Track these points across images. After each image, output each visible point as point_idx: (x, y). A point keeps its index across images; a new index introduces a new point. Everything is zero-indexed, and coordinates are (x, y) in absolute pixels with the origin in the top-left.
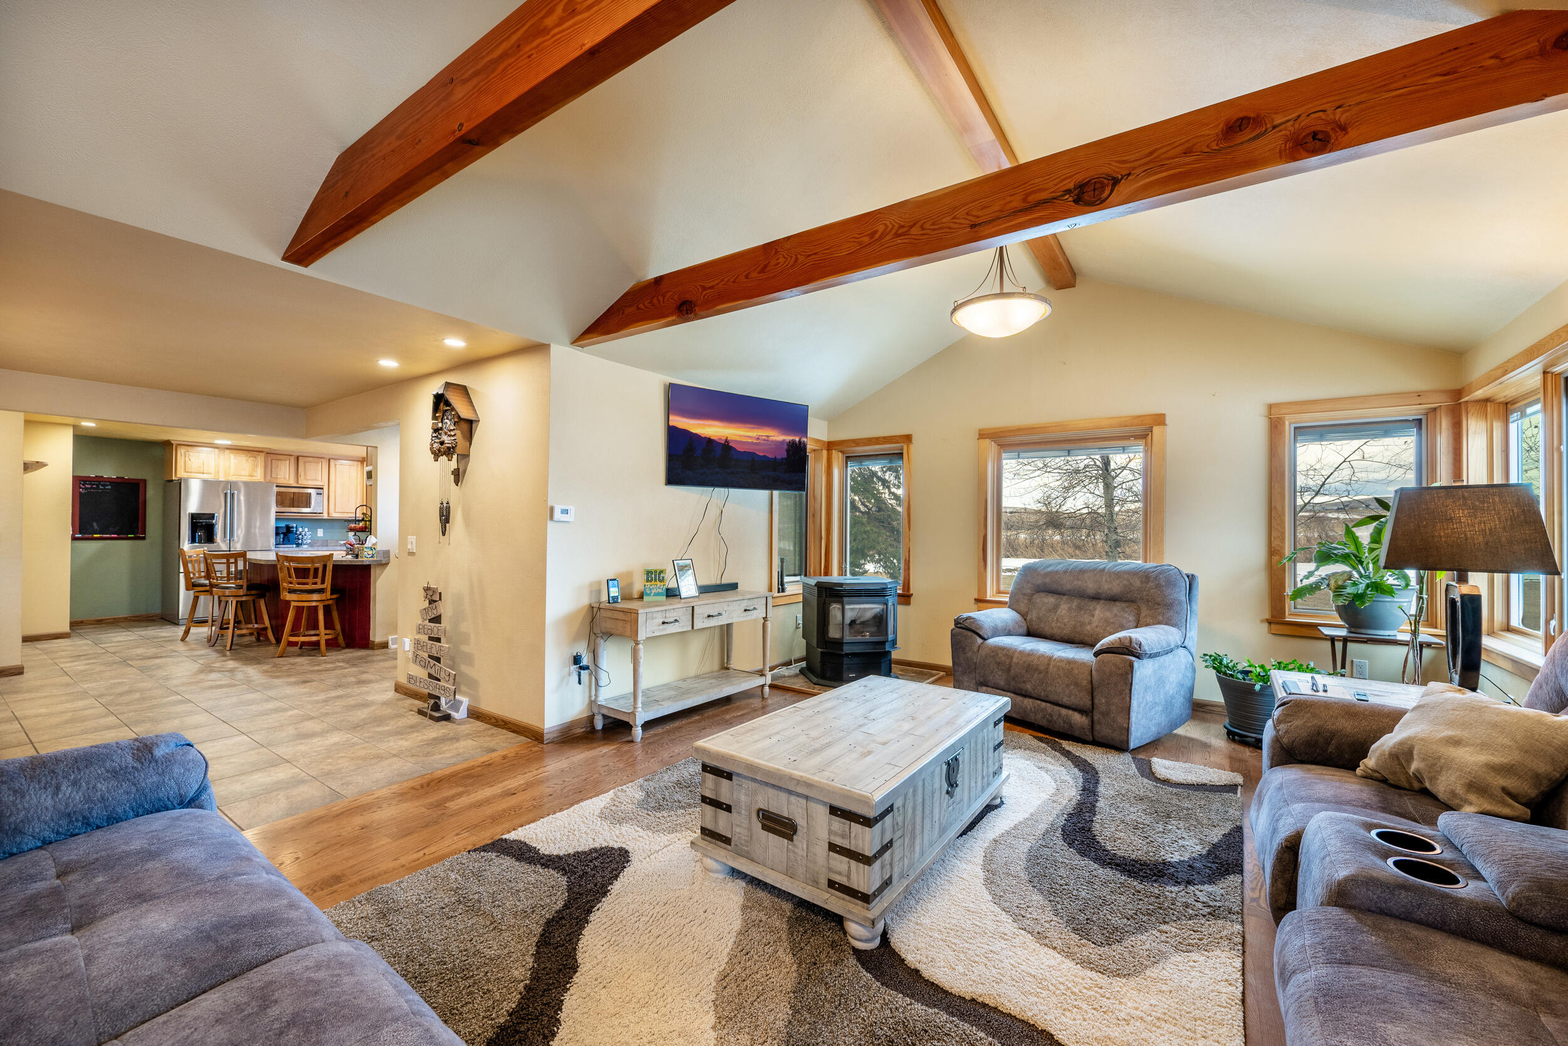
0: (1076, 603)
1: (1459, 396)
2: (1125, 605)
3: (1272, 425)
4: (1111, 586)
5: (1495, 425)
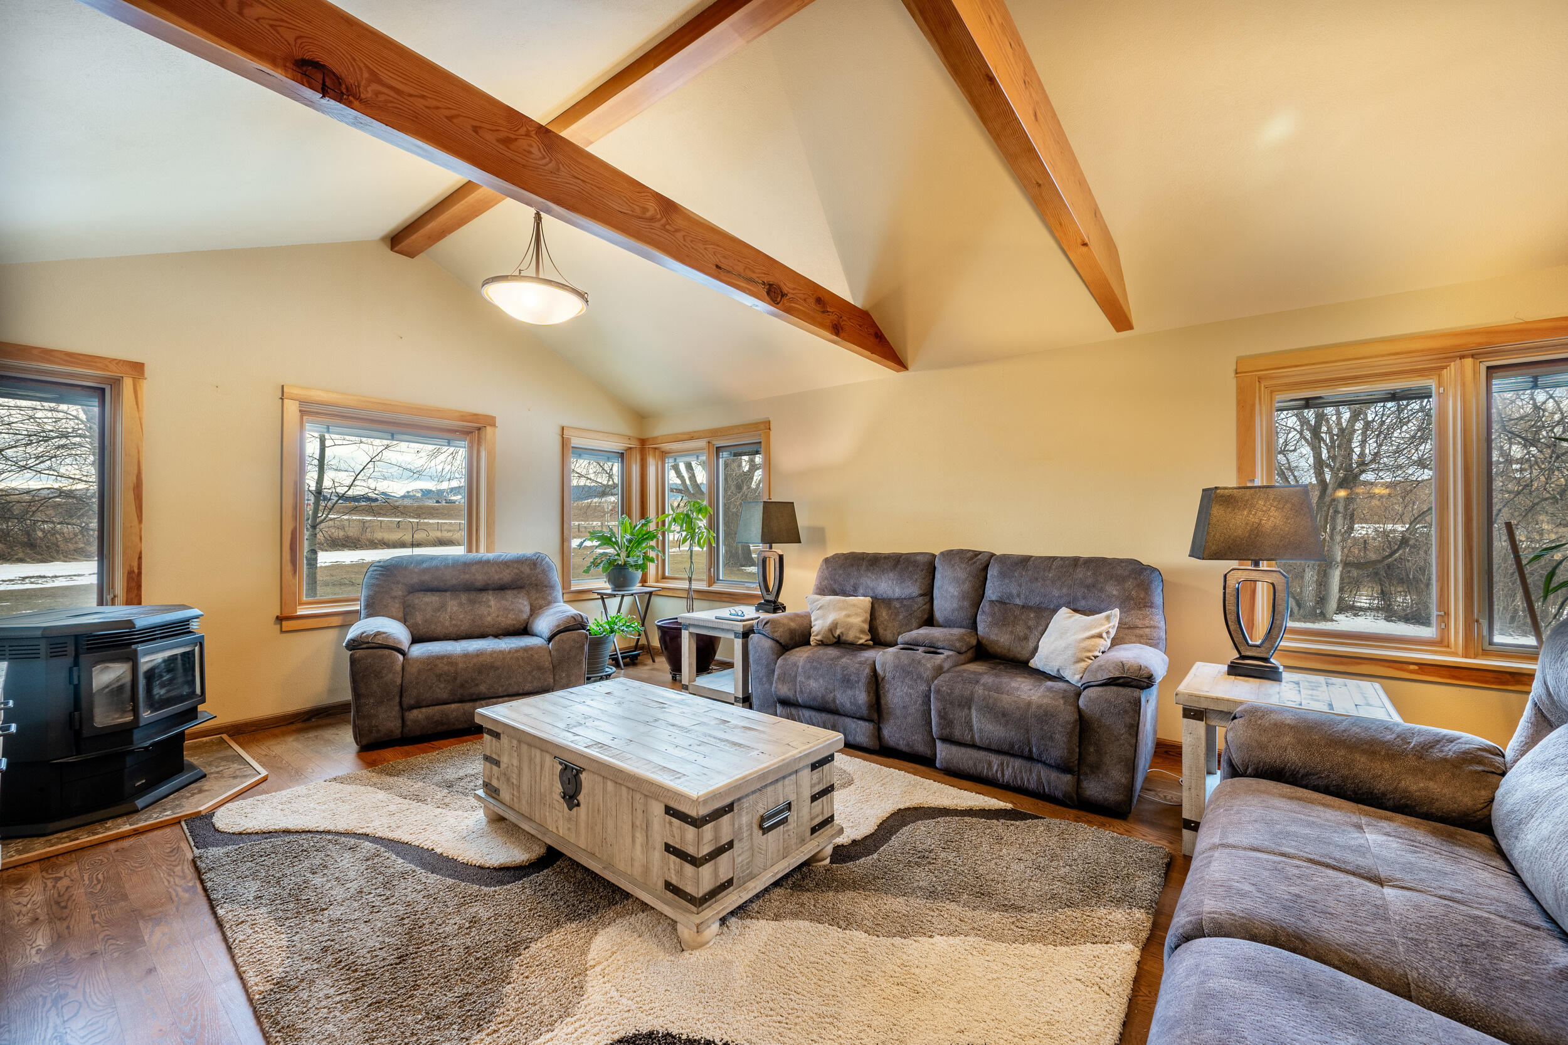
0: (464, 597)
1: (643, 442)
2: (515, 592)
3: (564, 442)
4: (501, 576)
5: (660, 463)
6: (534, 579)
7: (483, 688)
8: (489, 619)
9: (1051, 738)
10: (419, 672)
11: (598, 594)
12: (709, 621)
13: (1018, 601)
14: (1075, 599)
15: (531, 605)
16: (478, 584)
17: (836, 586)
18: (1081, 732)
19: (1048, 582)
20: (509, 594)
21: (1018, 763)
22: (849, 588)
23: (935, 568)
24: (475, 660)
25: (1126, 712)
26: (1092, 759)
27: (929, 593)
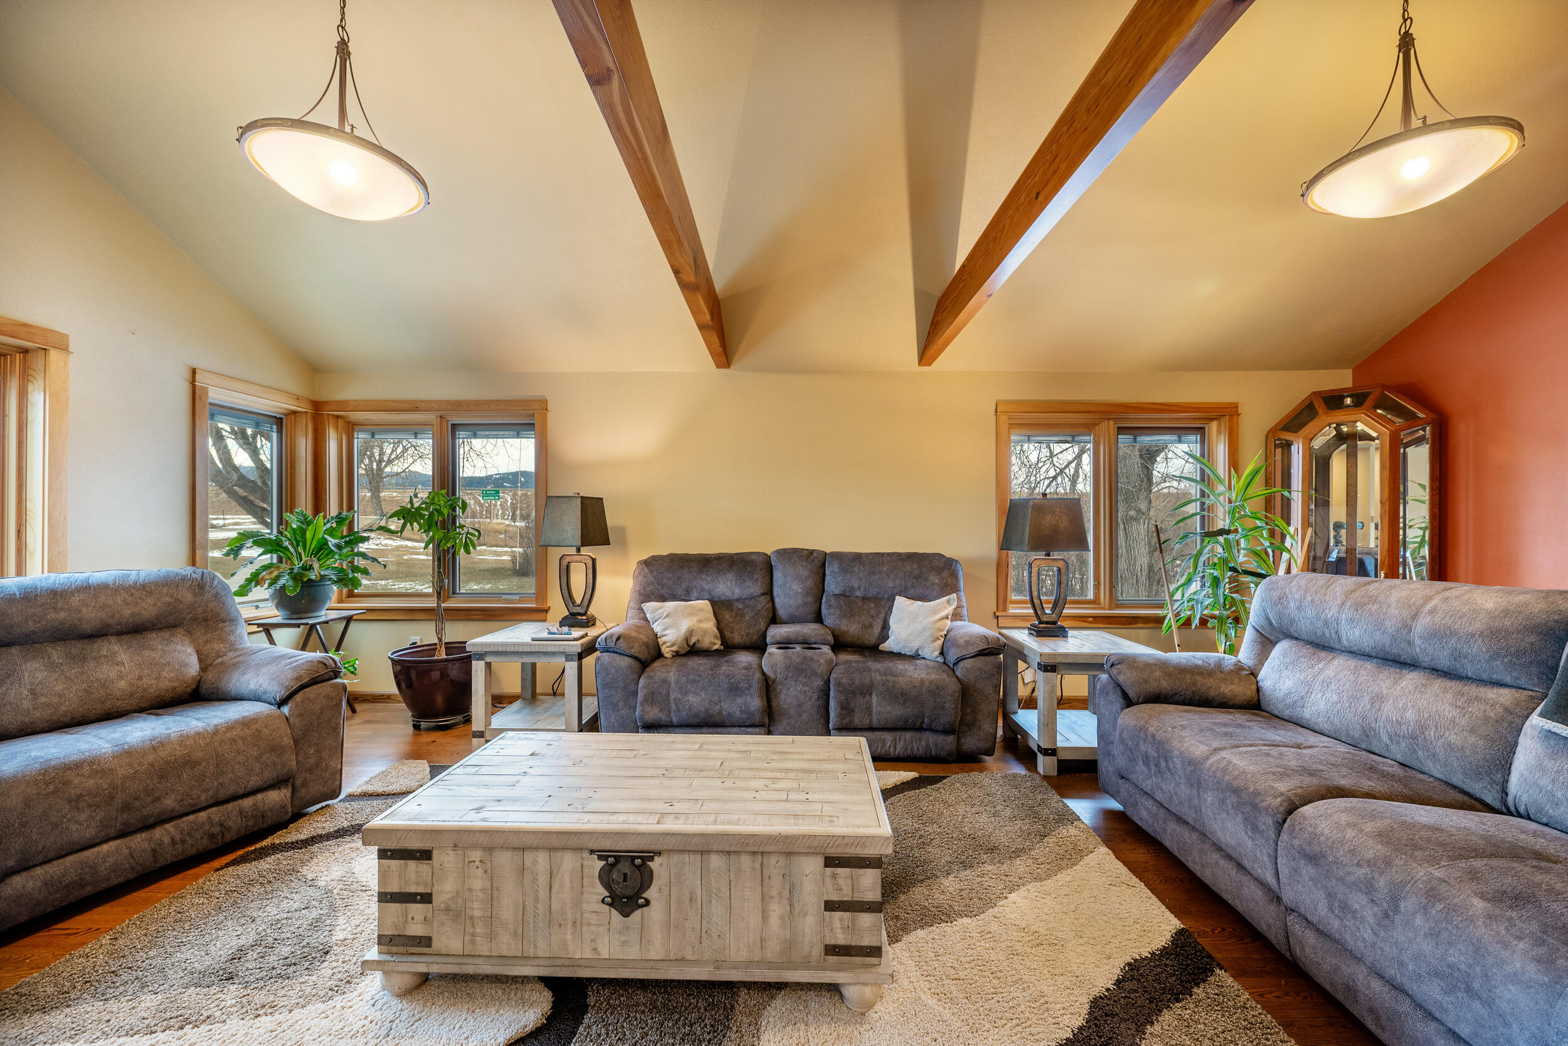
1: (317, 407)
2: (165, 634)
3: (195, 395)
4: (136, 610)
5: (344, 437)
6: (200, 610)
7: (170, 802)
8: (122, 684)
9: (943, 707)
10: (28, 803)
11: (259, 625)
12: (522, 644)
13: (858, 594)
14: (906, 588)
15: (198, 652)
16: (87, 627)
17: (663, 592)
18: (963, 696)
19: (884, 575)
20: (154, 639)
21: (908, 735)
22: (680, 592)
23: (771, 566)
24: (151, 758)
25: (993, 675)
26: (969, 718)
27: (769, 593)
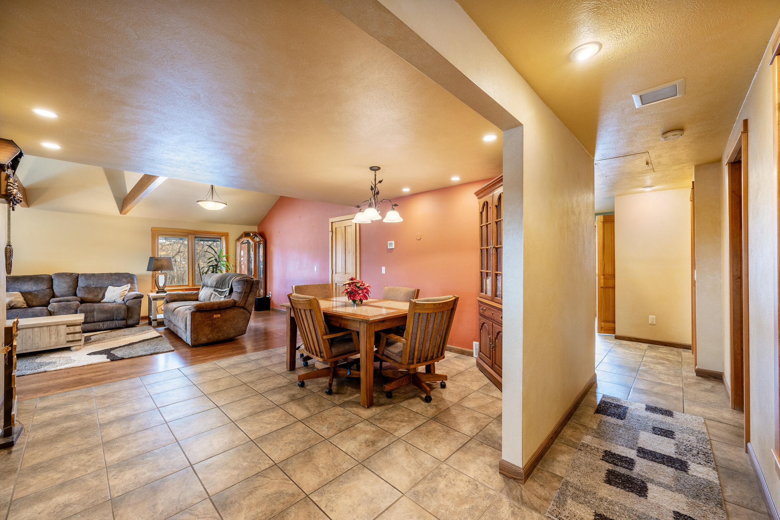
9: (120, 313)
13: (93, 286)
14: (113, 284)
18: (128, 310)
19: (104, 280)
21: (108, 322)
23: (52, 279)
25: (138, 303)
26: (130, 316)
27: (51, 287)
